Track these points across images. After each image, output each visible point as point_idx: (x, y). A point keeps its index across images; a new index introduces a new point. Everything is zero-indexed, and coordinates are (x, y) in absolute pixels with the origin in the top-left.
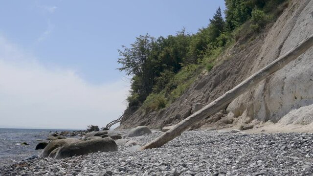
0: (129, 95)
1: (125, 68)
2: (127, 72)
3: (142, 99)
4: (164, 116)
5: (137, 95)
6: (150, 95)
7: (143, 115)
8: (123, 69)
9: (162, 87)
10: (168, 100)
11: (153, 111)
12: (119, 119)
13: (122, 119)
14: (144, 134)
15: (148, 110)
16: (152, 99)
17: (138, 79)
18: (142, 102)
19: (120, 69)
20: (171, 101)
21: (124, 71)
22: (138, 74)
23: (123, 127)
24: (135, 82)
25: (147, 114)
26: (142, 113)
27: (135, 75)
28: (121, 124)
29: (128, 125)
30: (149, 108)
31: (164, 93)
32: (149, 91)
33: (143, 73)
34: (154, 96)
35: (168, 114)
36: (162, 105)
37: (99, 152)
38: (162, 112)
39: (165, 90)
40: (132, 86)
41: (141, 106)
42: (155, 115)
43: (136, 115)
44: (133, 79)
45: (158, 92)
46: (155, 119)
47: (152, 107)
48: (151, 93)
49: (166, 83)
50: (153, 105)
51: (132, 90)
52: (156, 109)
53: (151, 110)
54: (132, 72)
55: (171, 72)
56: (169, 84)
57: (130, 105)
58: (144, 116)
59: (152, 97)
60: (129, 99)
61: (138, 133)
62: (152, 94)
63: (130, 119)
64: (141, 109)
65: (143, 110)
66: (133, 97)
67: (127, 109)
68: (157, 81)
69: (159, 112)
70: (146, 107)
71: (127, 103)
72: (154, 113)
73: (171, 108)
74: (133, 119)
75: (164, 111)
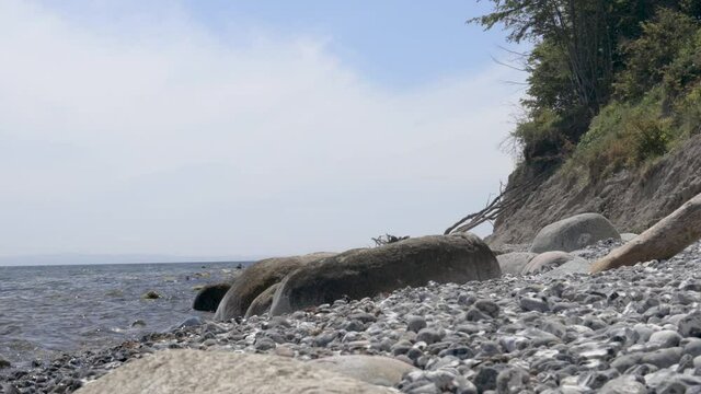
0: (524, 115)
1: (502, 16)
2: (510, 31)
3: (574, 127)
4: (662, 187)
5: (551, 116)
6: (603, 112)
7: (580, 186)
8: (495, 18)
9: (648, 78)
10: (677, 124)
11: (617, 169)
12: (491, 208)
13: (502, 207)
14: (592, 242)
15: (597, 167)
16: (612, 125)
17: (556, 52)
18: (576, 140)
19: (485, 20)
20: (686, 129)
21: (499, 25)
22: (556, 36)
23: (505, 235)
24: (546, 67)
25: (594, 180)
26: (574, 180)
27: (540, 38)
28: (496, 226)
29: (526, 230)
30: (605, 160)
31: (658, 98)
32: (598, 96)
33: (574, 30)
34: (620, 112)
35: (676, 179)
36: (653, 145)
37: (432, 283)
38: (653, 173)
39: (660, 89)
40: (531, 80)
41: (571, 152)
42: (628, 183)
43: (553, 187)
44: (537, 54)
45: (637, 96)
46: (627, 200)
47: (615, 154)
48: (606, 103)
49: (667, 59)
50: (619, 145)
51: (535, 98)
52: (630, 160)
53: (611, 166)
54: (530, 29)
55: (684, 18)
56: (678, 63)
57: (527, 152)
58: (586, 189)
59: (613, 119)
60: (524, 132)
61: (569, 239)
62: (611, 107)
63: (532, 206)
64: (574, 167)
65: (579, 169)
66: (539, 124)
67: (518, 172)
68: (630, 54)
69: (643, 171)
70: (589, 157)
71: (520, 148)
72: (624, 175)
73: (689, 154)
74: (544, 207)
75: (662, 165)
